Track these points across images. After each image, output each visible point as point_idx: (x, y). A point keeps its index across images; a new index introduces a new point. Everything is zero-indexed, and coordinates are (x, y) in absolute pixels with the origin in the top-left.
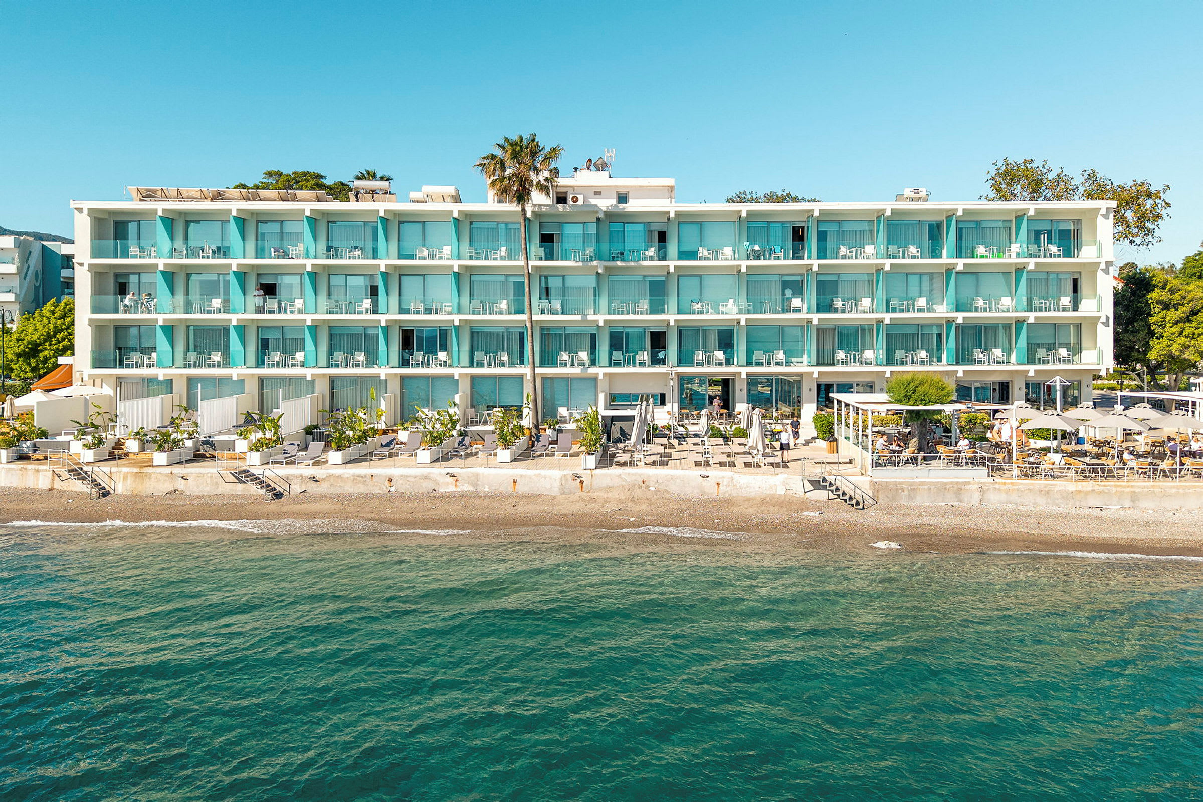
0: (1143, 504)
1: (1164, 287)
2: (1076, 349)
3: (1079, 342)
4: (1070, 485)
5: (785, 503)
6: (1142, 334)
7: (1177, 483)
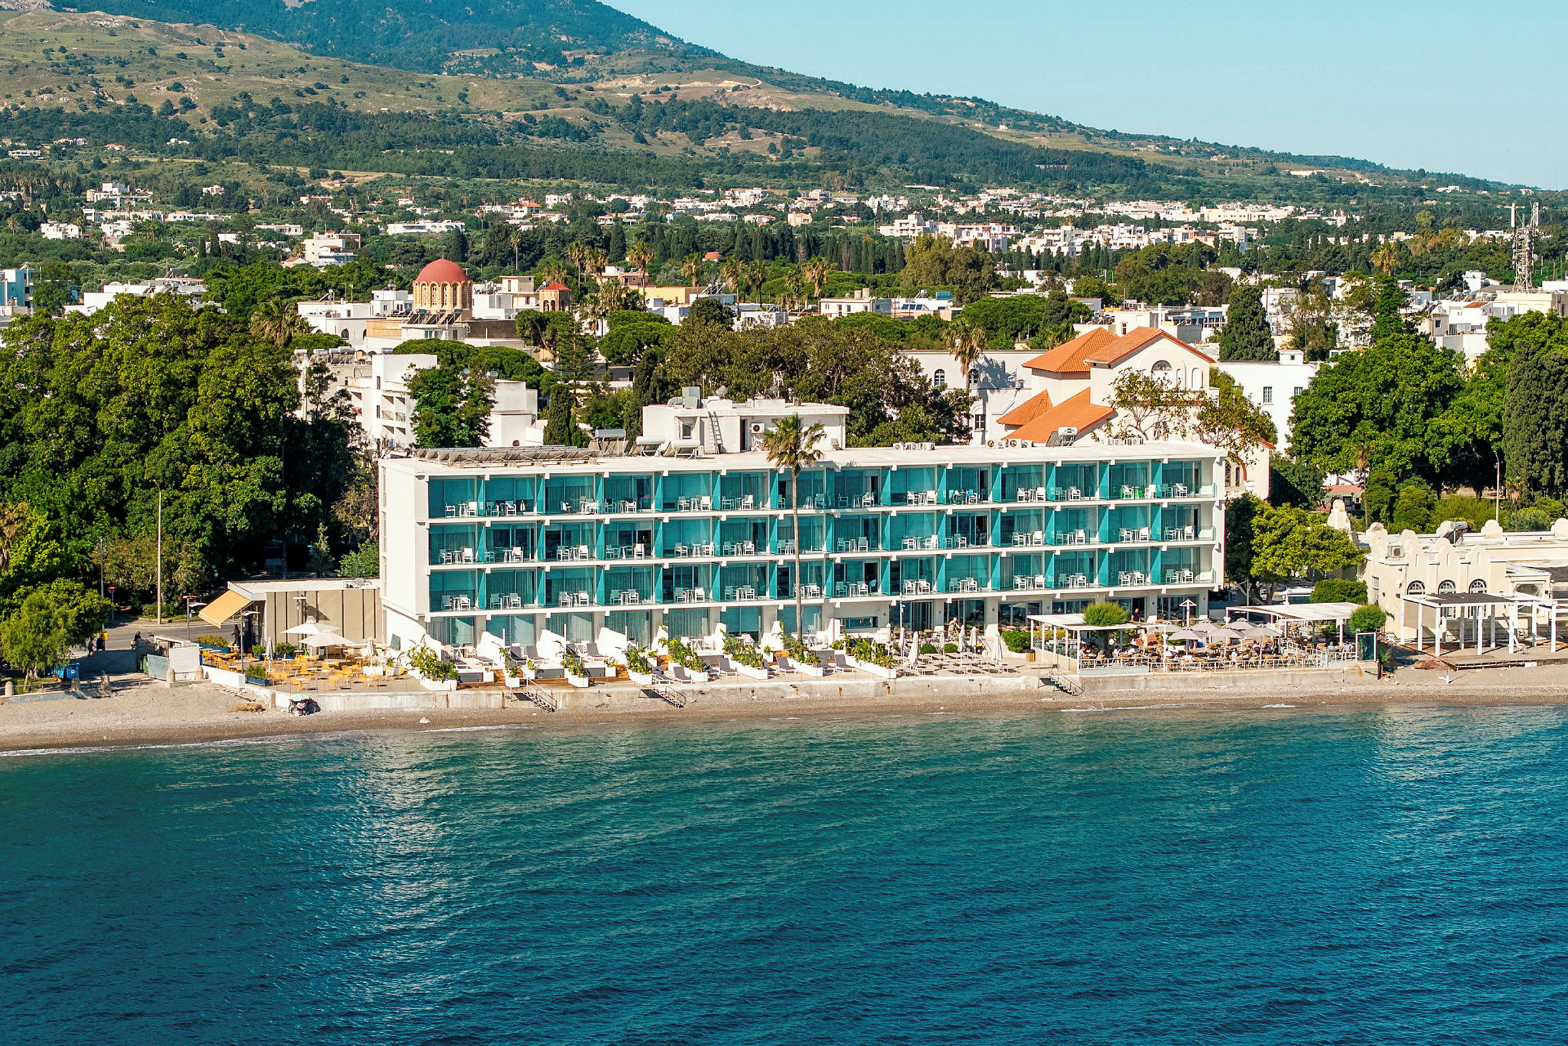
0: (1240, 684)
1: (1262, 514)
2: (1197, 572)
3: (1198, 563)
4: (1199, 674)
5: (1028, 694)
6: (1246, 553)
7: (1259, 670)
